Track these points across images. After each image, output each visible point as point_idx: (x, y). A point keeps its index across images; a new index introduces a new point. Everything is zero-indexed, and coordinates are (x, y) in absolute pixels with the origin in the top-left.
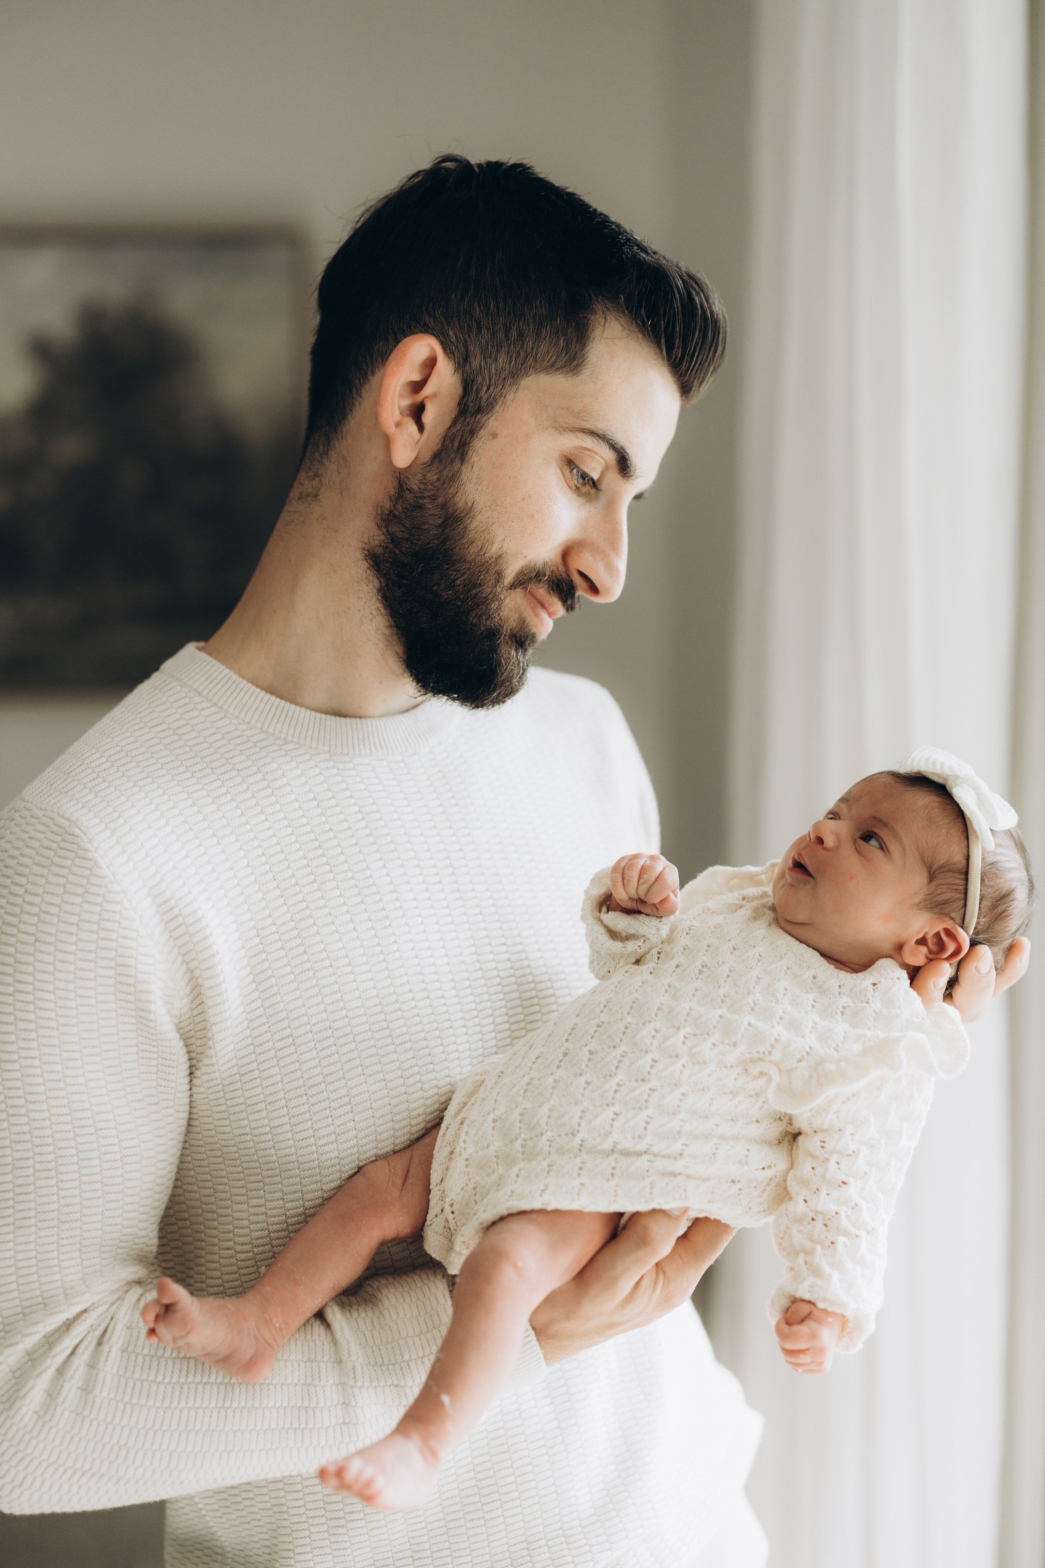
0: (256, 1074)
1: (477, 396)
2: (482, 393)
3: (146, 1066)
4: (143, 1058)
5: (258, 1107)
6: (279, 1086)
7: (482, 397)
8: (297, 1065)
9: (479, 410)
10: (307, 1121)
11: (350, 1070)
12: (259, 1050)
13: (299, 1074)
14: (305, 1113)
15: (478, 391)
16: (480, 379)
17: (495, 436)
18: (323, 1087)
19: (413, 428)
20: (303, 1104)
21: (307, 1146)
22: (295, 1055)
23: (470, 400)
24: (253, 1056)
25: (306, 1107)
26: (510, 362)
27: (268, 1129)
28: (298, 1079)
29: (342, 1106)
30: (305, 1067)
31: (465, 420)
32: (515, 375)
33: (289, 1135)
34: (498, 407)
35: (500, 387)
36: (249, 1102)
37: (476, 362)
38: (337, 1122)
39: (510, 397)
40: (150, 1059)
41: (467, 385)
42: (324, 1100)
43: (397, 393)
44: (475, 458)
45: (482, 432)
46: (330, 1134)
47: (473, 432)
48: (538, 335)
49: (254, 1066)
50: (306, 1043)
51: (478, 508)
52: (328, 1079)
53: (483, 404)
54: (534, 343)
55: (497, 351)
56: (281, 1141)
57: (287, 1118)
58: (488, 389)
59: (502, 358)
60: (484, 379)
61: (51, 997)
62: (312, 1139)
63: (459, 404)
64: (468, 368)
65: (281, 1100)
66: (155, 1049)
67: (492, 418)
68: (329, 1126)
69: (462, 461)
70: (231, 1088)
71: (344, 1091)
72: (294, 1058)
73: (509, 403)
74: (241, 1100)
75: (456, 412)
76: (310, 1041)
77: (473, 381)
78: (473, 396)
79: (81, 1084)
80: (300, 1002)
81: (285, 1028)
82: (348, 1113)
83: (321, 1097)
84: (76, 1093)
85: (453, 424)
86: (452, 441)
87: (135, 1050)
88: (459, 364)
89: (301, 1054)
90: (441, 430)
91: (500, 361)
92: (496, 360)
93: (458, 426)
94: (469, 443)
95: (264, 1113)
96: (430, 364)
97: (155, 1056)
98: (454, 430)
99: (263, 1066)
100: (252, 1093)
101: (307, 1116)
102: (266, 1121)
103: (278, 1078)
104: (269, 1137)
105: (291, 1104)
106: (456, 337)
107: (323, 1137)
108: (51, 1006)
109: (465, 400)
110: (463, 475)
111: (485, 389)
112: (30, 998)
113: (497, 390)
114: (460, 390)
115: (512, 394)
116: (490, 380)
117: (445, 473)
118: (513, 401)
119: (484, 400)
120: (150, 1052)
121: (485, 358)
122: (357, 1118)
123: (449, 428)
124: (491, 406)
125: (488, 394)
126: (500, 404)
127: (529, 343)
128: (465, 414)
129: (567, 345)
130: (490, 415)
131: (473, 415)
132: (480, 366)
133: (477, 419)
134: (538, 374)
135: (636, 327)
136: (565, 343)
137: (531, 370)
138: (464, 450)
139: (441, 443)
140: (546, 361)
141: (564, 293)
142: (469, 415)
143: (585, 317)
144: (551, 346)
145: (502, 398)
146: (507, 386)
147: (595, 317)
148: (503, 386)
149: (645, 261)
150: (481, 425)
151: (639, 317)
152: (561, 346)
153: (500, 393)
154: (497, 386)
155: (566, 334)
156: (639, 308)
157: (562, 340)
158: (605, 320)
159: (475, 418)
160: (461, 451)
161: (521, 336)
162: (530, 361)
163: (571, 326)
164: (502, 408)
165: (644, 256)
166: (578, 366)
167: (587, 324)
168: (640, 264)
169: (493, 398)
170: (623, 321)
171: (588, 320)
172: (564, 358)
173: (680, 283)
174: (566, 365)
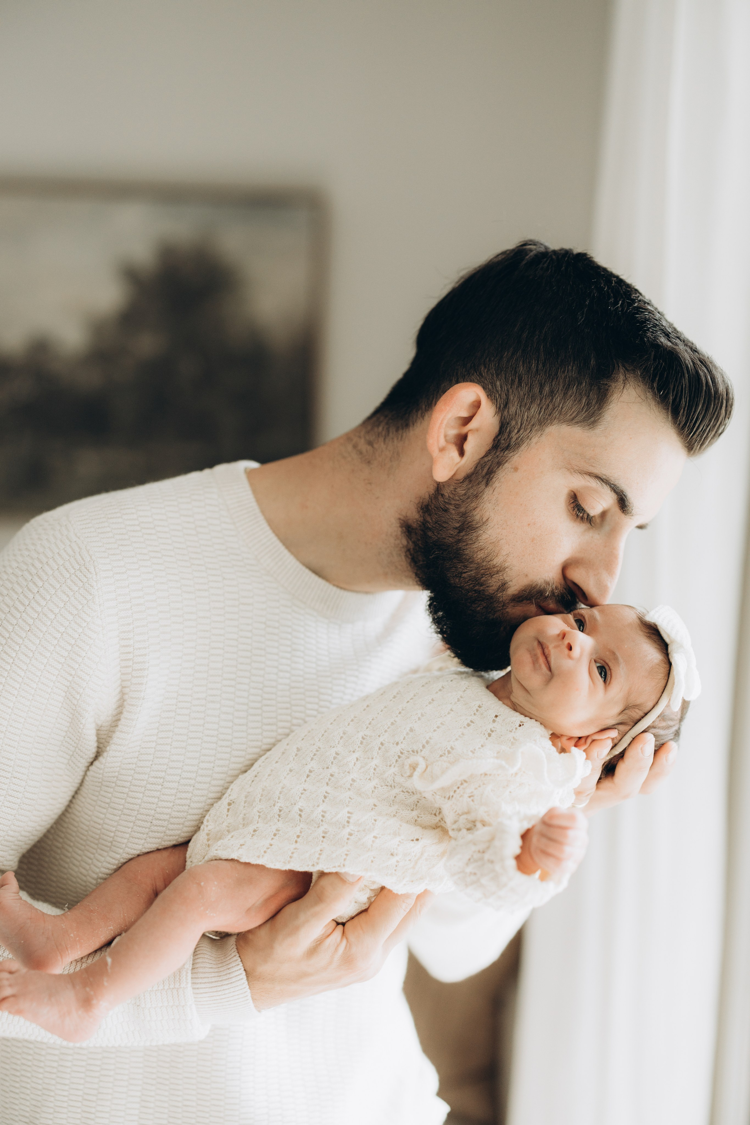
1: (509, 436)
2: (513, 434)
7: (512, 438)
9: (508, 448)
15: (510, 433)
16: (513, 423)
17: (516, 469)
19: (454, 453)
23: (503, 438)
26: (540, 413)
31: (496, 453)
32: (542, 423)
34: (523, 447)
35: (528, 432)
37: (513, 409)
39: (534, 440)
41: (503, 426)
43: (443, 426)
44: (497, 484)
45: (506, 465)
47: (499, 464)
48: (565, 394)
51: (490, 524)
53: (512, 443)
54: (561, 400)
55: (531, 402)
58: (518, 432)
59: (534, 408)
60: (517, 423)
63: (494, 440)
64: (506, 413)
67: (517, 455)
69: (487, 484)
73: (532, 445)
75: (490, 445)
77: (508, 423)
78: (506, 435)
85: (487, 454)
86: (482, 468)
88: (500, 408)
90: (477, 458)
91: (532, 410)
92: (529, 409)
93: (489, 457)
94: (495, 472)
96: (477, 405)
98: (486, 459)
106: (501, 387)
109: (499, 437)
110: (485, 494)
111: (516, 431)
113: (525, 433)
114: (496, 429)
115: (537, 438)
116: (521, 425)
117: (471, 491)
118: (536, 443)
119: (514, 439)
121: (520, 407)
123: (483, 458)
124: (518, 445)
125: (517, 435)
126: (525, 444)
127: (558, 398)
128: (497, 449)
129: (588, 404)
130: (516, 453)
131: (503, 450)
132: (516, 412)
133: (505, 454)
134: (561, 424)
135: (649, 395)
136: (586, 403)
137: (556, 420)
138: (490, 476)
139: (473, 469)
140: (569, 415)
141: (593, 362)
142: (499, 450)
143: (606, 384)
144: (574, 404)
145: (528, 440)
146: (534, 431)
147: (616, 384)
148: (531, 430)
149: (663, 345)
150: (507, 459)
151: (652, 388)
152: (583, 406)
153: (527, 436)
154: (525, 430)
155: (588, 396)
156: (653, 381)
157: (584, 401)
158: (624, 387)
159: (504, 453)
160: (487, 477)
161: (552, 393)
162: (556, 414)
163: (594, 389)
164: (526, 448)
165: (663, 340)
166: (594, 422)
167: (608, 389)
168: (658, 347)
169: (521, 439)
170: (639, 390)
171: (609, 386)
172: (583, 415)
173: (690, 365)
174: (584, 420)
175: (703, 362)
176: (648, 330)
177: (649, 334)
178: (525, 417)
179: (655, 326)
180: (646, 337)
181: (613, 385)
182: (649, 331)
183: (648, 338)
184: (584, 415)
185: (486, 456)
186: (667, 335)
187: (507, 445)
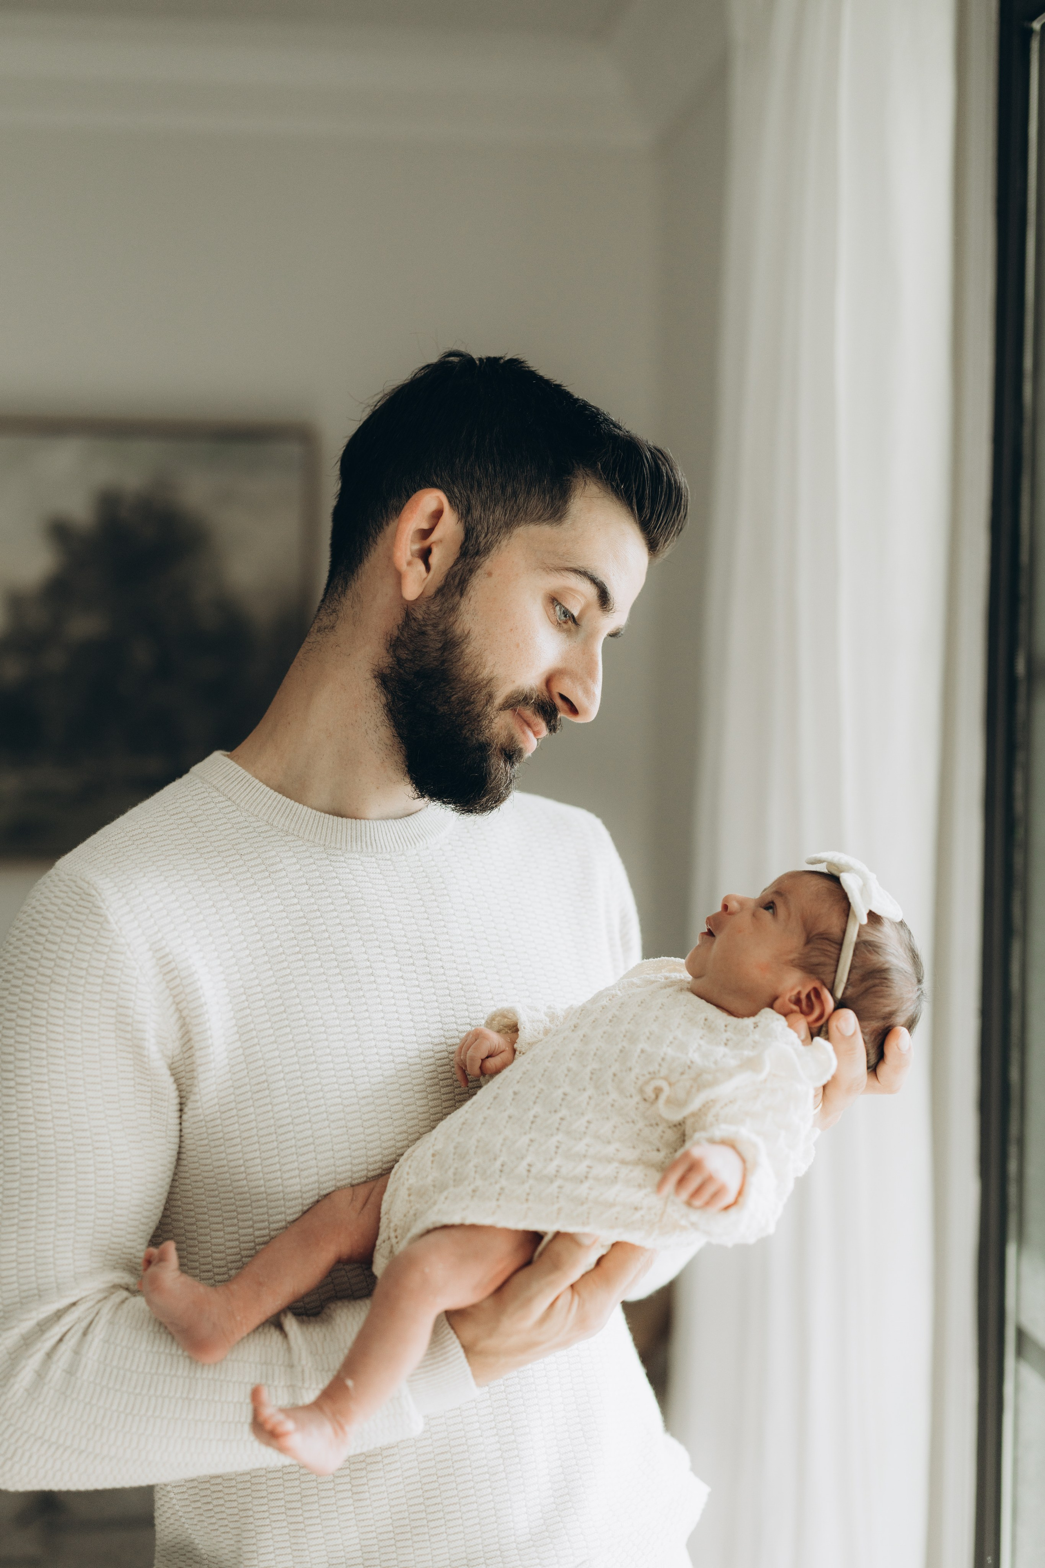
0: (234, 1112)
1: (476, 541)
2: (481, 539)
3: (142, 1098)
4: (139, 1091)
5: (234, 1142)
6: (254, 1124)
7: (480, 542)
8: (270, 1107)
9: (478, 553)
10: (275, 1156)
11: (316, 1115)
12: (238, 1092)
13: (271, 1114)
14: (273, 1149)
15: (477, 537)
16: (479, 528)
17: (490, 574)
18: (291, 1127)
19: (419, 567)
20: (273, 1141)
21: (274, 1179)
22: (269, 1098)
23: (470, 545)
24: (233, 1097)
25: (275, 1144)
26: (506, 514)
27: (241, 1162)
28: (270, 1119)
29: (306, 1145)
30: (276, 1109)
31: (465, 561)
32: (509, 525)
33: (259, 1168)
34: (494, 551)
35: (496, 535)
36: (227, 1136)
37: (477, 513)
38: (302, 1159)
39: (504, 544)
40: (145, 1092)
41: (469, 532)
42: (291, 1139)
43: (410, 537)
44: (469, 595)
45: (479, 571)
46: (294, 1169)
47: (472, 572)
49: (233, 1105)
50: (279, 1089)
51: (473, 635)
52: (296, 1121)
53: (482, 548)
54: (525, 499)
55: (495, 505)
56: (253, 1174)
57: (258, 1152)
58: (486, 536)
59: (499, 511)
60: (483, 528)
61: (61, 1030)
62: (279, 1173)
63: (461, 548)
64: (469, 518)
65: (254, 1136)
66: (149, 1083)
67: (488, 561)
68: (294, 1162)
69: (462, 595)
70: (213, 1124)
71: (310, 1132)
72: (268, 1100)
73: (502, 549)
74: (220, 1135)
75: (458, 555)
76: (282, 1087)
77: (473, 529)
78: (473, 541)
79: (83, 1108)
80: (277, 1053)
81: (262, 1075)
82: (311, 1152)
83: (288, 1136)
84: (78, 1115)
85: (456, 564)
86: (453, 579)
87: (132, 1083)
88: (462, 515)
89: (274, 1098)
90: (445, 569)
91: (497, 513)
92: (494, 512)
93: (459, 566)
94: (468, 581)
95: (239, 1148)
96: (438, 514)
97: (149, 1089)
98: (456, 569)
99: (240, 1106)
100: (230, 1129)
101: (276, 1152)
102: (240, 1155)
103: (253, 1117)
104: (243, 1169)
105: (263, 1140)
106: (460, 493)
107: (288, 1171)
108: (61, 1038)
109: (466, 544)
110: (462, 607)
111: (483, 535)
112: (44, 1030)
113: (493, 538)
114: (461, 536)
115: (506, 542)
116: (488, 529)
117: (445, 605)
118: (506, 548)
119: (482, 544)
120: (145, 1085)
121: (484, 510)
122: (319, 1157)
123: (452, 567)
124: (487, 550)
125: (485, 540)
126: (495, 548)
127: (522, 498)
128: (466, 556)
129: (553, 500)
130: (487, 558)
131: (472, 557)
132: (480, 515)
133: (475, 561)
134: (529, 524)
136: (550, 499)
137: (523, 521)
138: (463, 586)
139: (443, 582)
140: (535, 513)
142: (468, 557)
143: (568, 480)
144: (538, 502)
145: (497, 545)
146: (502, 534)
147: (577, 480)
148: (499, 534)
150: (479, 565)
152: (547, 502)
153: (495, 541)
154: (493, 534)
155: (552, 493)
156: (614, 474)
157: (548, 498)
158: (585, 482)
159: (473, 560)
160: (460, 587)
161: (515, 494)
162: (522, 514)
163: (556, 487)
164: (497, 553)
166: (561, 517)
167: (569, 486)
169: (490, 544)
170: (600, 485)
171: (571, 482)
172: (549, 511)
174: (550, 517)
178: (491, 520)
181: (574, 481)
187: (476, 550)
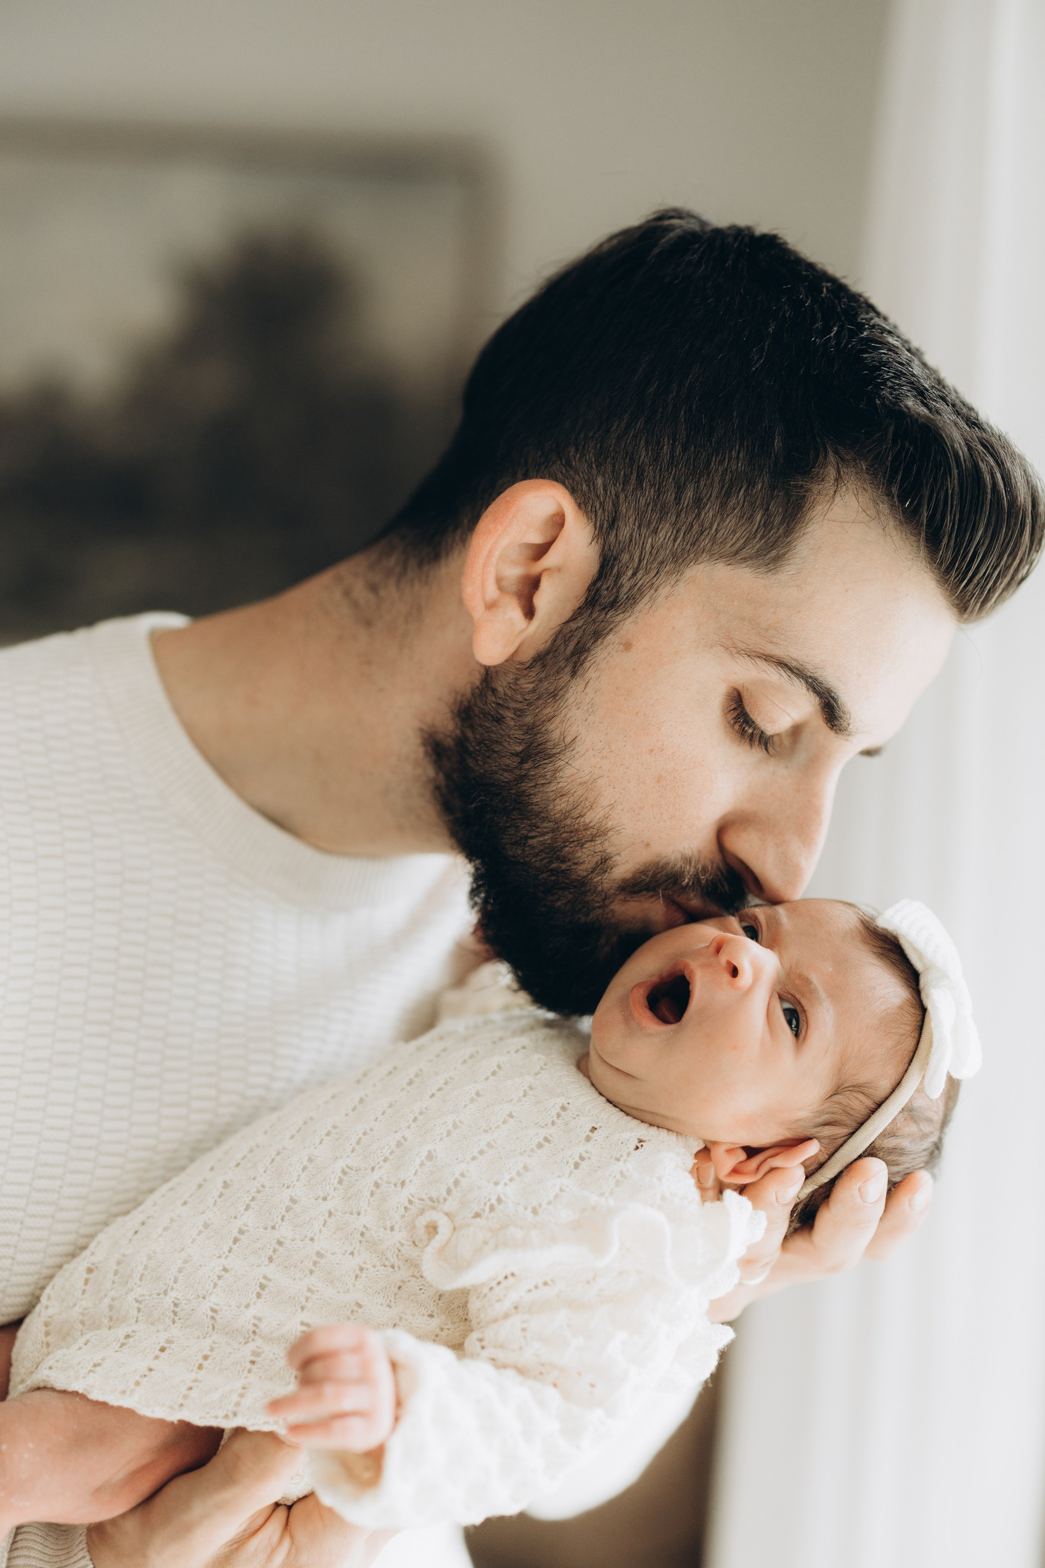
1: (616, 582)
2: (624, 579)
7: (622, 585)
9: (613, 604)
15: (618, 576)
16: (625, 557)
17: (630, 646)
19: (515, 612)
23: (605, 587)
26: (675, 540)
31: (591, 613)
32: (679, 559)
34: (643, 603)
37: (626, 530)
39: (664, 591)
41: (606, 562)
44: (593, 673)
45: (610, 638)
47: (598, 635)
48: (723, 505)
51: (580, 748)
53: (622, 596)
54: (715, 514)
55: (660, 520)
58: (634, 574)
59: (665, 531)
60: (631, 558)
63: (589, 590)
64: (612, 537)
67: (630, 620)
69: (574, 673)
73: (660, 600)
75: (581, 599)
77: (616, 556)
78: (611, 581)
85: (575, 616)
86: (566, 642)
88: (601, 528)
90: (557, 619)
91: (661, 534)
92: (655, 531)
93: (580, 622)
94: (589, 650)
96: (557, 524)
98: (572, 626)
106: (605, 488)
109: (598, 585)
110: (569, 694)
111: (630, 573)
113: (647, 578)
114: (593, 568)
115: (668, 588)
116: (640, 561)
117: (545, 684)
118: (667, 598)
119: (625, 589)
121: (640, 526)
123: (567, 622)
124: (633, 600)
125: (632, 582)
126: (646, 599)
127: (709, 513)
128: (594, 606)
129: (766, 525)
130: (628, 614)
131: (604, 609)
132: (630, 536)
133: (608, 616)
134: (714, 562)
135: (884, 508)
136: (762, 522)
137: (705, 554)
138: (579, 658)
139: (549, 642)
140: (730, 544)
141: (777, 443)
142: (598, 608)
143: (802, 486)
144: (740, 523)
145: (652, 591)
146: (663, 574)
147: (820, 487)
148: (658, 573)
149: (910, 412)
150: (612, 626)
151: (889, 494)
152: (756, 527)
153: (650, 584)
154: (647, 572)
155: (767, 509)
156: (890, 483)
157: (759, 518)
158: (835, 492)
159: (606, 614)
160: (575, 659)
161: (698, 503)
162: (705, 542)
163: (778, 496)
164: (647, 607)
165: (911, 403)
166: (778, 559)
167: (804, 496)
168: (901, 416)
169: (639, 589)
170: (865, 498)
171: (807, 491)
172: (757, 544)
173: (962, 451)
174: (758, 555)
175: (987, 446)
176: (884, 384)
177: (885, 392)
178: (648, 546)
179: (899, 375)
180: (880, 397)
181: (815, 488)
182: (886, 385)
183: (883, 398)
184: (758, 546)
185: (573, 619)
186: (921, 393)
187: (612, 599)
